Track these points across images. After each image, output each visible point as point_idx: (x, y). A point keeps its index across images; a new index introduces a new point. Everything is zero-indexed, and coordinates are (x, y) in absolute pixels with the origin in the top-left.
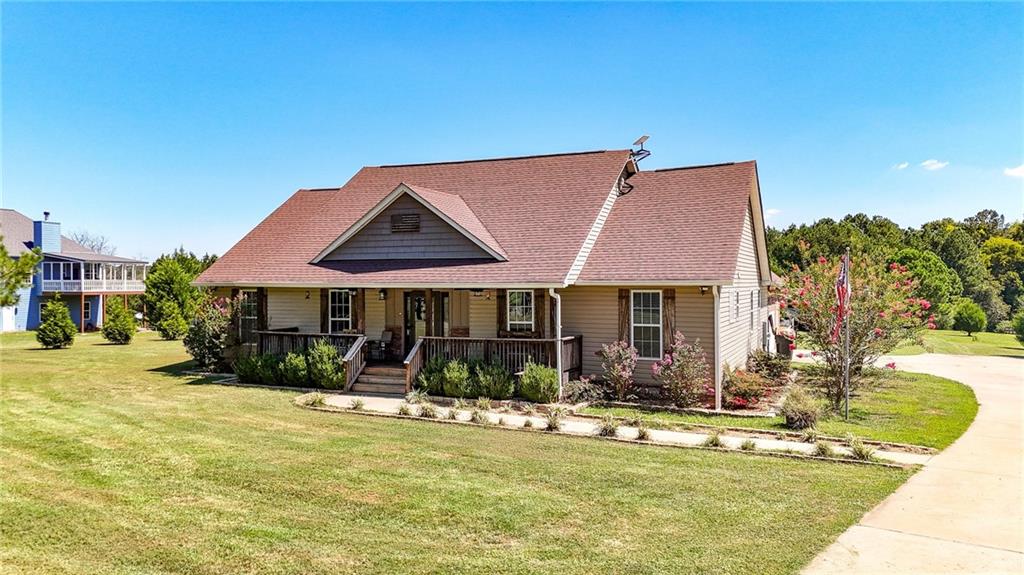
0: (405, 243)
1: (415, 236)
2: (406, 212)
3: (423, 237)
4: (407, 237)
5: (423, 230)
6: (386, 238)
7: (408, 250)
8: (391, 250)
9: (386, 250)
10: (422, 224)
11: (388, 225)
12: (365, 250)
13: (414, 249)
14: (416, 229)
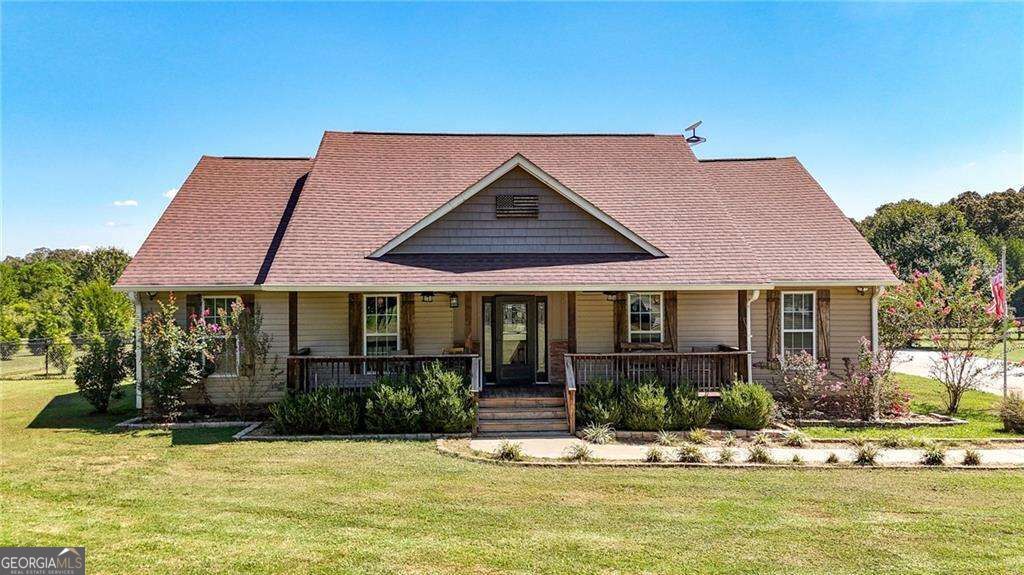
0: (516, 233)
1: (532, 224)
2: (518, 192)
3: (544, 225)
4: (519, 224)
5: (544, 217)
6: (488, 226)
7: (522, 241)
8: (495, 242)
9: (488, 241)
10: (541, 209)
11: (490, 209)
12: (454, 242)
13: (529, 241)
14: (534, 214)
